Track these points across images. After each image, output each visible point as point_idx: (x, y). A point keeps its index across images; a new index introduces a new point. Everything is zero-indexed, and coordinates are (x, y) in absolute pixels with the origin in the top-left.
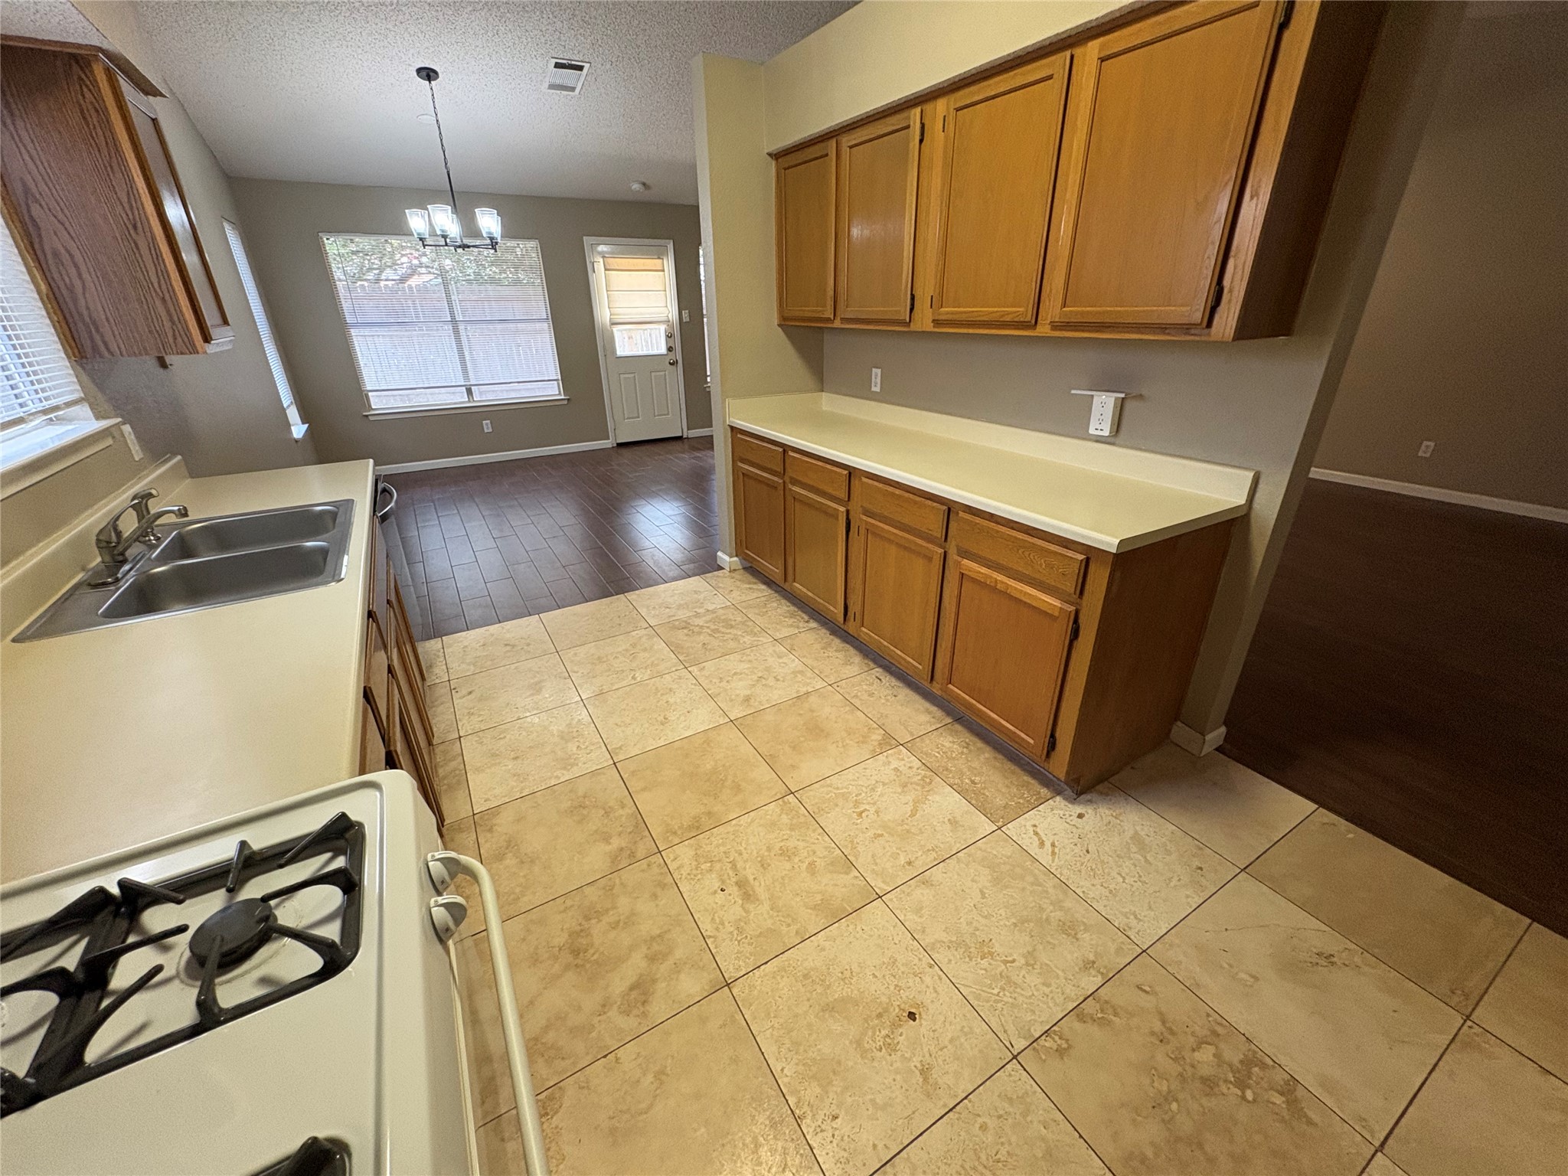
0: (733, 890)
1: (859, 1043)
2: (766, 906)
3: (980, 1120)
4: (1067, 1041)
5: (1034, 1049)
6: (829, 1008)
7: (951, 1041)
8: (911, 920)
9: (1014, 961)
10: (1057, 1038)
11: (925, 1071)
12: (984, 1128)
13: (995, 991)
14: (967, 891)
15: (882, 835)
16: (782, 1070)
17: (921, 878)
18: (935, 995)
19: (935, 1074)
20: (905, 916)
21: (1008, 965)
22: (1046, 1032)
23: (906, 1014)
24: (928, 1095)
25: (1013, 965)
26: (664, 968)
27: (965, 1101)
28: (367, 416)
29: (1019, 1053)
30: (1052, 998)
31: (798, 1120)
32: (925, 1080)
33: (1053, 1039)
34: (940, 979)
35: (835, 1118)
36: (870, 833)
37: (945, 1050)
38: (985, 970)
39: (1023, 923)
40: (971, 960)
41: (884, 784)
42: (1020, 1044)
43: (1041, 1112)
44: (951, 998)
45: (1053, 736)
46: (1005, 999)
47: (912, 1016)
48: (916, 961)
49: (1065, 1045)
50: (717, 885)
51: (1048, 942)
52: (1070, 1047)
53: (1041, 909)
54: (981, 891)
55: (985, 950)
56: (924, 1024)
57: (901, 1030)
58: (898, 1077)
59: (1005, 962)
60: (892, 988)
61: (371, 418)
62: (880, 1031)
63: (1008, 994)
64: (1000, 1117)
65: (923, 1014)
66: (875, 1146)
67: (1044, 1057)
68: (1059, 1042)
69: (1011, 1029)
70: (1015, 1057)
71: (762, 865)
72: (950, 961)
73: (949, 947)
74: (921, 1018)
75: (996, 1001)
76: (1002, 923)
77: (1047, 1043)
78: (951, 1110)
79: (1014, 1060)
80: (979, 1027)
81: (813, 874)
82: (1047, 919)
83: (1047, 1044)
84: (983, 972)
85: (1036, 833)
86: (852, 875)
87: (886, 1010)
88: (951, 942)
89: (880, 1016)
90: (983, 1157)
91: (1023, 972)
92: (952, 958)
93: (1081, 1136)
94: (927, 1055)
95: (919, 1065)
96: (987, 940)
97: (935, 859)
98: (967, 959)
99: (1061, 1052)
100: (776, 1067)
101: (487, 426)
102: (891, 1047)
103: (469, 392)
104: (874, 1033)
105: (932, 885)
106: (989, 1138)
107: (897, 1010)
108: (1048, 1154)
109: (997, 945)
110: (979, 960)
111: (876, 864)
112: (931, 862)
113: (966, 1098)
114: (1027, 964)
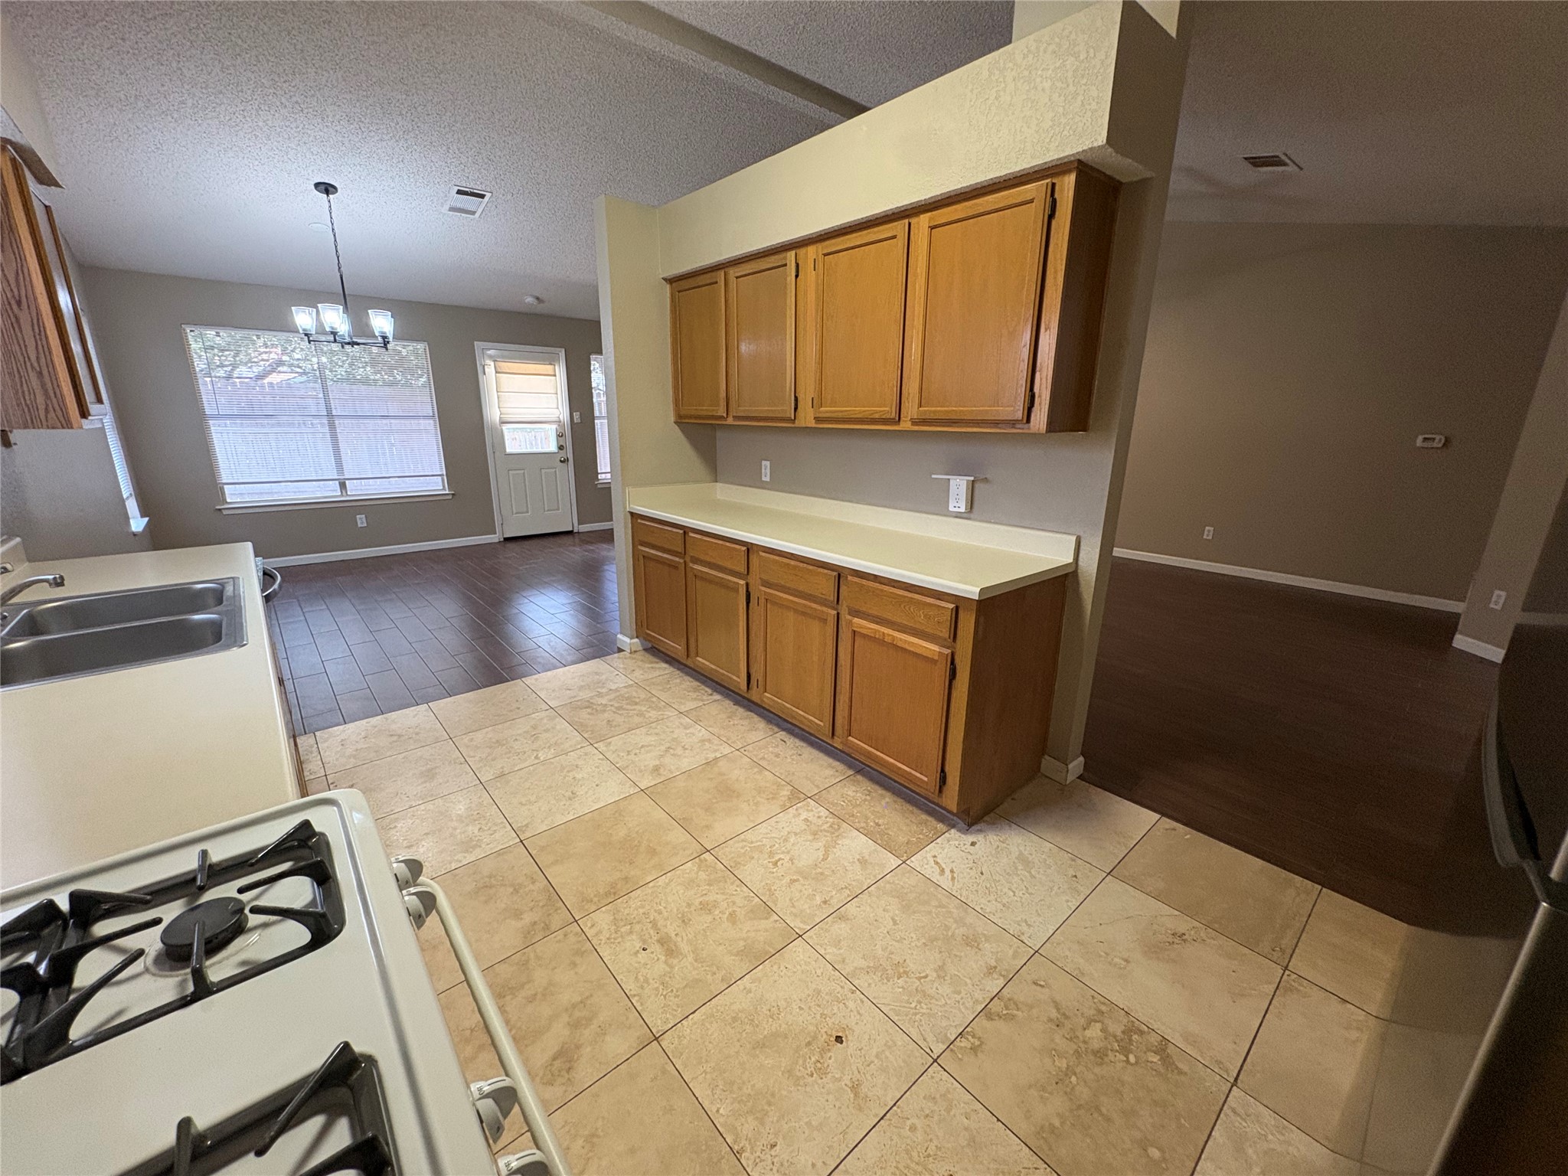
0: (657, 948)
1: (790, 1072)
2: (690, 958)
3: (909, 1123)
4: (979, 1038)
5: (952, 1050)
6: (761, 1045)
7: (877, 1056)
8: (831, 952)
9: (926, 977)
10: (970, 1037)
11: (855, 1088)
12: (913, 1128)
13: (913, 1005)
14: (881, 920)
15: (797, 880)
16: (718, 1111)
17: (838, 914)
18: (858, 1017)
19: (864, 1089)
20: (825, 949)
21: (922, 981)
22: (960, 1034)
23: (833, 1039)
24: (860, 1109)
25: (927, 980)
26: (587, 1033)
27: (895, 1108)
28: (220, 510)
29: (938, 1057)
30: (963, 1004)
31: (737, 1154)
32: (856, 1095)
33: (967, 1039)
34: (862, 1002)
35: (773, 1146)
36: (787, 879)
37: (872, 1065)
38: (902, 987)
39: (932, 942)
40: (889, 981)
41: (796, 834)
42: (938, 1048)
43: (962, 1105)
44: (874, 1017)
45: (943, 771)
46: (922, 1011)
47: (839, 1039)
48: (839, 989)
49: (977, 1043)
50: (638, 945)
51: (956, 956)
52: (982, 1043)
53: (947, 928)
54: (893, 919)
55: (900, 970)
56: (851, 1045)
57: (829, 1054)
58: (831, 1098)
59: (919, 979)
60: (818, 1016)
61: (225, 512)
62: (810, 1058)
63: (925, 1007)
64: (927, 1116)
65: (850, 1038)
66: (813, 1165)
67: (960, 1056)
68: (972, 1040)
69: (930, 1038)
70: (935, 1061)
71: (684, 921)
72: (870, 984)
73: (868, 972)
74: (847, 1041)
75: (916, 1014)
76: (913, 944)
77: (963, 1043)
78: (882, 1118)
79: (935, 1064)
80: (900, 1039)
81: (734, 923)
82: (953, 935)
83: (962, 1045)
84: (901, 990)
85: (937, 863)
86: (772, 919)
87: (815, 1038)
88: (869, 967)
89: (809, 1044)
90: (915, 1154)
91: (936, 985)
92: (871, 981)
93: (998, 1120)
94: (856, 1072)
95: (848, 1083)
96: (901, 962)
97: (849, 896)
98: (885, 981)
99: (974, 1049)
100: (712, 1110)
101: (361, 520)
102: (821, 1071)
103: (343, 486)
104: (805, 1061)
105: (848, 919)
106: (919, 1136)
107: (825, 1036)
108: (972, 1141)
109: (911, 965)
110: (896, 979)
111: (794, 906)
112: (845, 898)
113: (895, 1104)
114: (939, 977)
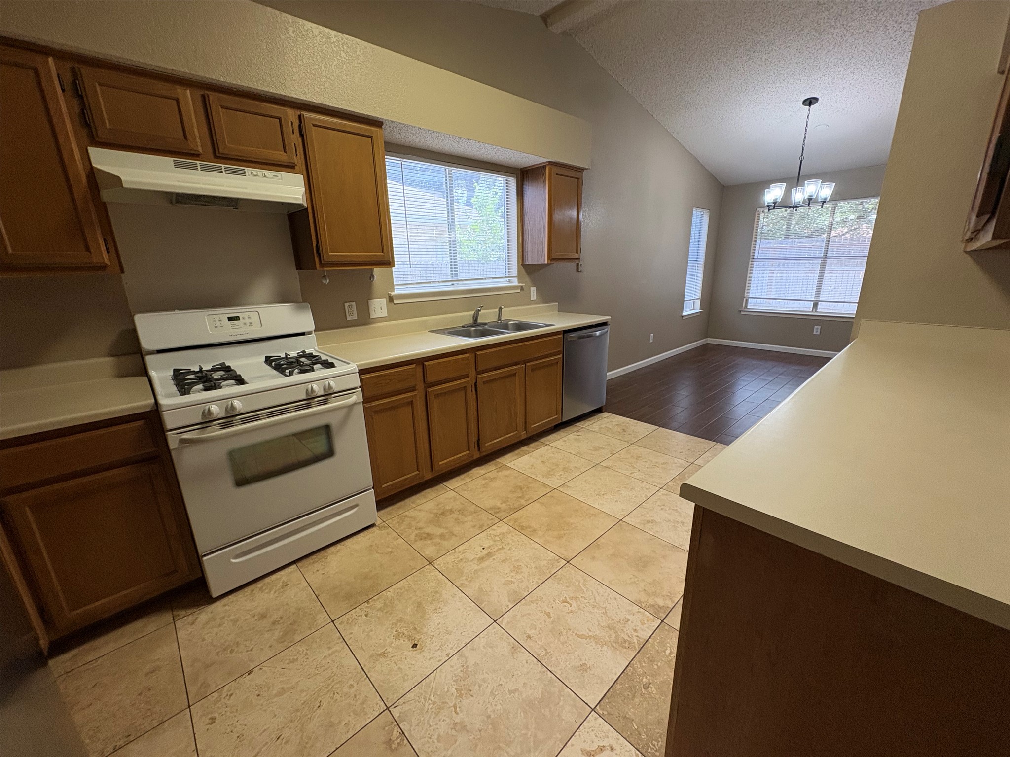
0: (485, 552)
1: (401, 620)
2: (476, 567)
3: (355, 685)
4: (396, 749)
5: (392, 722)
6: (419, 605)
7: (399, 668)
8: (481, 641)
9: (456, 713)
10: (399, 741)
11: (384, 655)
12: (351, 686)
13: (432, 698)
14: (514, 679)
15: (549, 617)
16: (389, 592)
17: (517, 646)
18: (428, 658)
19: (382, 660)
20: (484, 637)
21: (453, 708)
22: (403, 733)
23: (416, 642)
24: (371, 657)
25: (453, 713)
26: (438, 540)
27: (366, 676)
28: (741, 311)
29: (390, 711)
30: (428, 742)
31: (368, 602)
32: (380, 655)
33: (397, 738)
34: (439, 661)
35: (366, 616)
36: (550, 610)
37: (395, 665)
38: (448, 691)
39: (492, 724)
40: (454, 681)
41: (605, 613)
42: (396, 712)
43: (354, 723)
44: (426, 668)
46: (427, 704)
47: (415, 646)
48: (451, 646)
49: (393, 746)
50: (486, 546)
51: (476, 746)
52: (392, 750)
53: (509, 744)
54: (516, 690)
55: (464, 691)
56: (411, 653)
57: (406, 640)
58: (382, 641)
59: (455, 706)
60: (432, 634)
62: (406, 630)
63: (430, 706)
64: (355, 696)
65: (415, 652)
66: (351, 633)
67: (387, 728)
68: (396, 742)
69: (406, 707)
70: (388, 708)
71: (504, 560)
72: (452, 667)
73: (463, 666)
74: (413, 651)
75: (425, 699)
76: (489, 705)
77: (396, 733)
78: (362, 669)
79: (386, 708)
80: (408, 686)
81: (504, 584)
82: (499, 748)
83: (395, 732)
84: (446, 690)
85: (601, 749)
86: (508, 603)
87: (418, 632)
88: (467, 667)
89: (415, 629)
90: (337, 686)
91: (448, 720)
92: (455, 668)
93: (337, 748)
94: (393, 655)
95: (388, 650)
96: (471, 693)
97: (538, 655)
98: (454, 678)
99: (389, 742)
100: (390, 589)
101: (817, 330)
102: (398, 636)
103: (815, 305)
104: (406, 627)
105: (513, 653)
106: (346, 690)
107: (418, 638)
108: (331, 725)
109: (468, 701)
110: (455, 687)
111: (522, 616)
112: (535, 652)
113: (367, 677)
114: (455, 724)
